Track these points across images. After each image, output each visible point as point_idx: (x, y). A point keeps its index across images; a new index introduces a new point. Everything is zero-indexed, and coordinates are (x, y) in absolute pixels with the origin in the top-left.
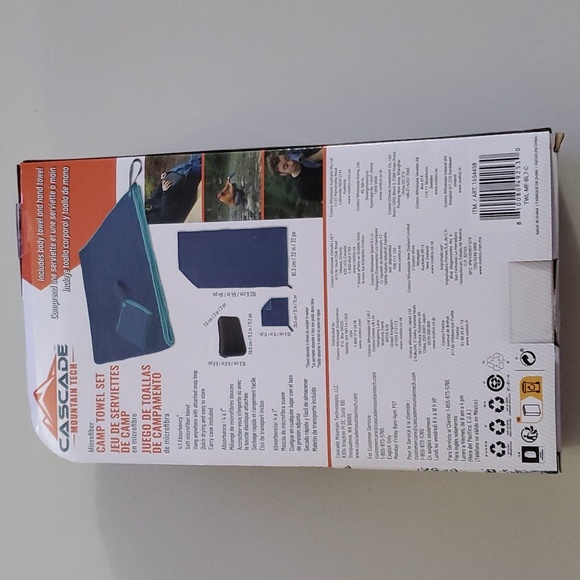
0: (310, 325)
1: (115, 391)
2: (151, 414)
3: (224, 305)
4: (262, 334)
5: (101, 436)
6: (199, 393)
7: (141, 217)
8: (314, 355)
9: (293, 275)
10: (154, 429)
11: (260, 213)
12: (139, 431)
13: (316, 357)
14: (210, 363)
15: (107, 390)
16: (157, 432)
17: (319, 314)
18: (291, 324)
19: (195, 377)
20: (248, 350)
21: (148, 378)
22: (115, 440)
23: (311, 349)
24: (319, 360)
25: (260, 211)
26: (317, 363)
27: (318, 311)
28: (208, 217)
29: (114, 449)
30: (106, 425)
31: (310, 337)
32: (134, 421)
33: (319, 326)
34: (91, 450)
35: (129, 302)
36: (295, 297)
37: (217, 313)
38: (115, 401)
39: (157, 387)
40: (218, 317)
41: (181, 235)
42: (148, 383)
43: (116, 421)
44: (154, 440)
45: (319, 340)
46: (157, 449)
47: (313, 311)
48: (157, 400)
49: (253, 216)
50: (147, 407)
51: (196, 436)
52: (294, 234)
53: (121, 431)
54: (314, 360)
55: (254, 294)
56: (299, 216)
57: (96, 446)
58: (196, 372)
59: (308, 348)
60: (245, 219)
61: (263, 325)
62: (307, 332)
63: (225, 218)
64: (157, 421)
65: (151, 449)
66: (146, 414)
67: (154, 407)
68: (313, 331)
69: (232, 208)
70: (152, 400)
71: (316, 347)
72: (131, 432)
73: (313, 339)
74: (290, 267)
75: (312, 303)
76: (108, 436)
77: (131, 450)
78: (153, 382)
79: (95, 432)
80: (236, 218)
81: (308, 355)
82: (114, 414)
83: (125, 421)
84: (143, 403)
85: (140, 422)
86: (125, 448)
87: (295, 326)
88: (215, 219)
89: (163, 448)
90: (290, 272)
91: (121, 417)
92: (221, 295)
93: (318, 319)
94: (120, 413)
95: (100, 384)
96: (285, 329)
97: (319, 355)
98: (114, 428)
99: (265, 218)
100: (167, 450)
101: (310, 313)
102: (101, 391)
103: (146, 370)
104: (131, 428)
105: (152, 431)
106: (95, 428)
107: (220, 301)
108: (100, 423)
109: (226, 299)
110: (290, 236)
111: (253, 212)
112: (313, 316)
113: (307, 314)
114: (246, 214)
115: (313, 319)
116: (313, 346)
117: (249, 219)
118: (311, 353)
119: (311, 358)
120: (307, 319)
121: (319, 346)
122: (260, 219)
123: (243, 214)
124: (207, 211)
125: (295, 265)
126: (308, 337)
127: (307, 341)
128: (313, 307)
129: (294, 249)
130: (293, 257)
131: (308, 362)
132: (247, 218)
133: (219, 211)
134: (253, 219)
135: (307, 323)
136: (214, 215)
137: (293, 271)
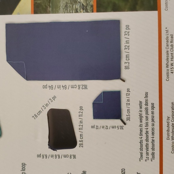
3: (54, 98)
4: (93, 127)
8: (147, 149)
9: (127, 68)
11: (92, 6)
13: (150, 151)
14: (39, 156)
17: (153, 107)
18: (124, 117)
19: (23, 169)
20: (78, 143)
23: (144, 143)
24: (153, 154)
25: (92, 3)
26: (150, 156)
27: (153, 104)
28: (37, 9)
31: (144, 131)
33: (153, 120)
36: (128, 90)
37: (47, 105)
40: (48, 109)
41: (9, 27)
45: (153, 134)
47: (147, 104)
52: (128, 27)
54: (147, 154)
55: (85, 87)
56: (133, 8)
58: (24, 165)
59: (141, 142)
60: (77, 11)
61: (94, 118)
62: (141, 126)
68: (147, 124)
71: (150, 140)
73: (147, 132)
74: (123, 60)
75: (146, 96)
80: (67, 9)
81: (141, 149)
87: (128, 119)
88: (44, 11)
90: (123, 65)
92: (51, 87)
93: (153, 113)
96: (117, 122)
97: (153, 149)
101: (144, 106)
107: (50, 93)
109: (55, 92)
110: (123, 29)
111: (85, 4)
112: (147, 109)
113: (141, 108)
114: (78, 6)
115: (147, 113)
116: (147, 140)
117: (81, 12)
118: (144, 147)
119: (144, 151)
120: (141, 113)
121: (153, 140)
122: (93, 12)
123: (74, 6)
124: (36, 3)
125: (128, 59)
126: (141, 131)
127: (141, 134)
128: (146, 101)
129: (127, 42)
130: (127, 50)
131: (142, 156)
132: (78, 10)
133: (49, 2)
134: (84, 11)
135: (141, 117)
136: (44, 7)
137: (127, 65)
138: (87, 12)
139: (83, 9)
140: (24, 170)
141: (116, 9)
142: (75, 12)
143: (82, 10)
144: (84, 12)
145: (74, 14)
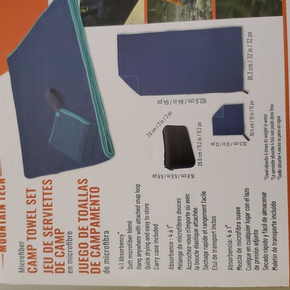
0: (269, 134)
1: (48, 208)
2: (88, 232)
3: (170, 114)
4: (213, 144)
5: (32, 256)
6: (143, 209)
7: (76, 19)
8: (273, 166)
9: (250, 78)
10: (92, 247)
11: (211, 13)
12: (76, 249)
13: (277, 169)
14: (154, 176)
15: (39, 206)
16: (95, 251)
17: (279, 121)
18: (247, 132)
19: (138, 190)
20: (197, 161)
21: (84, 192)
22: (48, 260)
23: (270, 160)
24: (280, 172)
25: (210, 9)
26: (277, 174)
27: (279, 117)
28: (151, 18)
29: (47, 269)
30: (38, 244)
31: (270, 147)
32: (70, 239)
33: (279, 135)
34: (22, 270)
35: (63, 111)
36: (252, 103)
37: (162, 121)
38: (48, 218)
39: (95, 203)
40: (163, 126)
41: (121, 38)
42: (84, 198)
43: (49, 239)
44: (92, 260)
45: (279, 150)
46: (96, 269)
47: (272, 118)
48: (95, 216)
49: (203, 16)
50: (83, 224)
51: (139, 255)
52: (250, 34)
53: (55, 250)
54: (274, 172)
55: (204, 101)
56: (256, 14)
57: (27, 266)
58: (138, 186)
59: (266, 159)
60: (194, 19)
61: (214, 135)
62: (266, 141)
63: (171, 19)
64: (95, 239)
65: (89, 270)
66: (82, 232)
67: (91, 224)
68: (273, 139)
69: (179, 8)
70: (89, 216)
71: (276, 156)
72: (66, 252)
73: (273, 148)
74: (246, 70)
75: (272, 109)
76: (40, 256)
77: (67, 270)
78: (91, 197)
79: (26, 252)
80: (183, 17)
81: (267, 166)
82: (47, 231)
83: (60, 239)
84: (79, 220)
85: (76, 241)
86: (60, 269)
87: (252, 134)
88: (160, 20)
89: (102, 268)
90: (246, 76)
91: (54, 235)
92: (166, 102)
93: (279, 127)
94: (53, 231)
95: (31, 200)
96: (240, 138)
97: (280, 166)
98: (47, 247)
99: (217, 18)
100: (107, 270)
101: (269, 120)
102: (31, 207)
103: (83, 184)
104: (66, 247)
105: (90, 250)
106: (25, 247)
107: (165, 109)
108: (31, 242)
109: (172, 107)
110: (245, 36)
111: (203, 11)
112: (272, 123)
113: (266, 122)
114: (195, 14)
115: (272, 127)
116: (273, 157)
117: (198, 19)
118: (270, 164)
119: (270, 169)
120: (266, 127)
121: (280, 157)
122: (212, 19)
123: (191, 13)
124: (150, 11)
125: (251, 69)
126: (266, 147)
127: (266, 150)
128: (272, 113)
129: (250, 50)
130: (249, 59)
131: (267, 174)
132: (196, 18)
133: (164, 11)
134: (203, 18)
135: (266, 131)
136: (159, 16)
137: (250, 75)
138: (205, 19)
139: (201, 17)
140: (139, 192)
141: (237, 15)
142: (192, 20)
143: (199, 17)
144: (202, 20)
145: (191, 22)
